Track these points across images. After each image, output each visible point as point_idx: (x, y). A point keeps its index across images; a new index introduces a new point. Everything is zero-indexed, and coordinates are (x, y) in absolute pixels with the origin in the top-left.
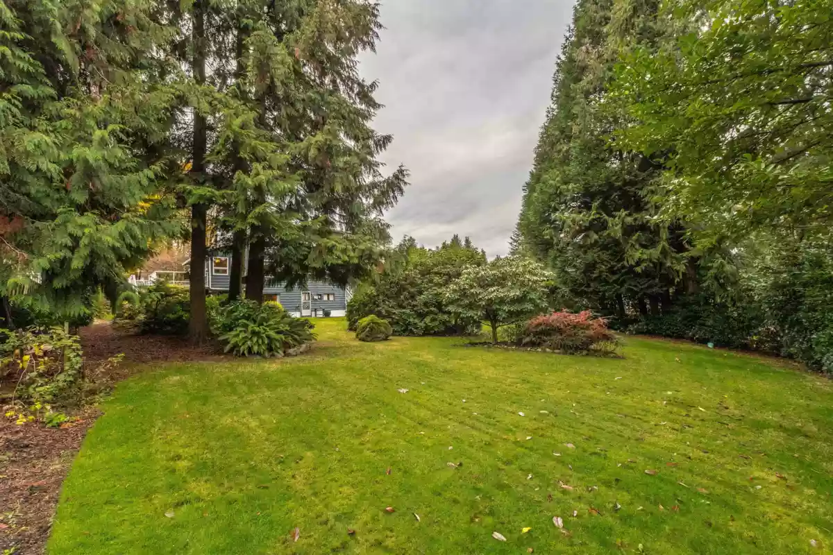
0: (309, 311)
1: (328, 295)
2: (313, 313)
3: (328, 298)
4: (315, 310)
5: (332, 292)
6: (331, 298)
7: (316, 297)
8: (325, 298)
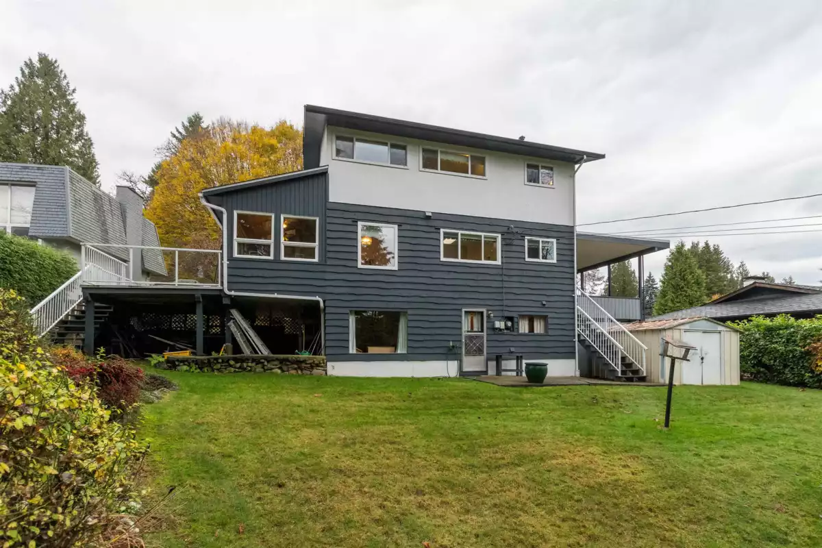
0: (482, 359)
1: (531, 320)
2: (492, 364)
3: (531, 329)
4: (498, 359)
5: (543, 312)
6: (539, 327)
7: (500, 324)
8: (524, 327)
